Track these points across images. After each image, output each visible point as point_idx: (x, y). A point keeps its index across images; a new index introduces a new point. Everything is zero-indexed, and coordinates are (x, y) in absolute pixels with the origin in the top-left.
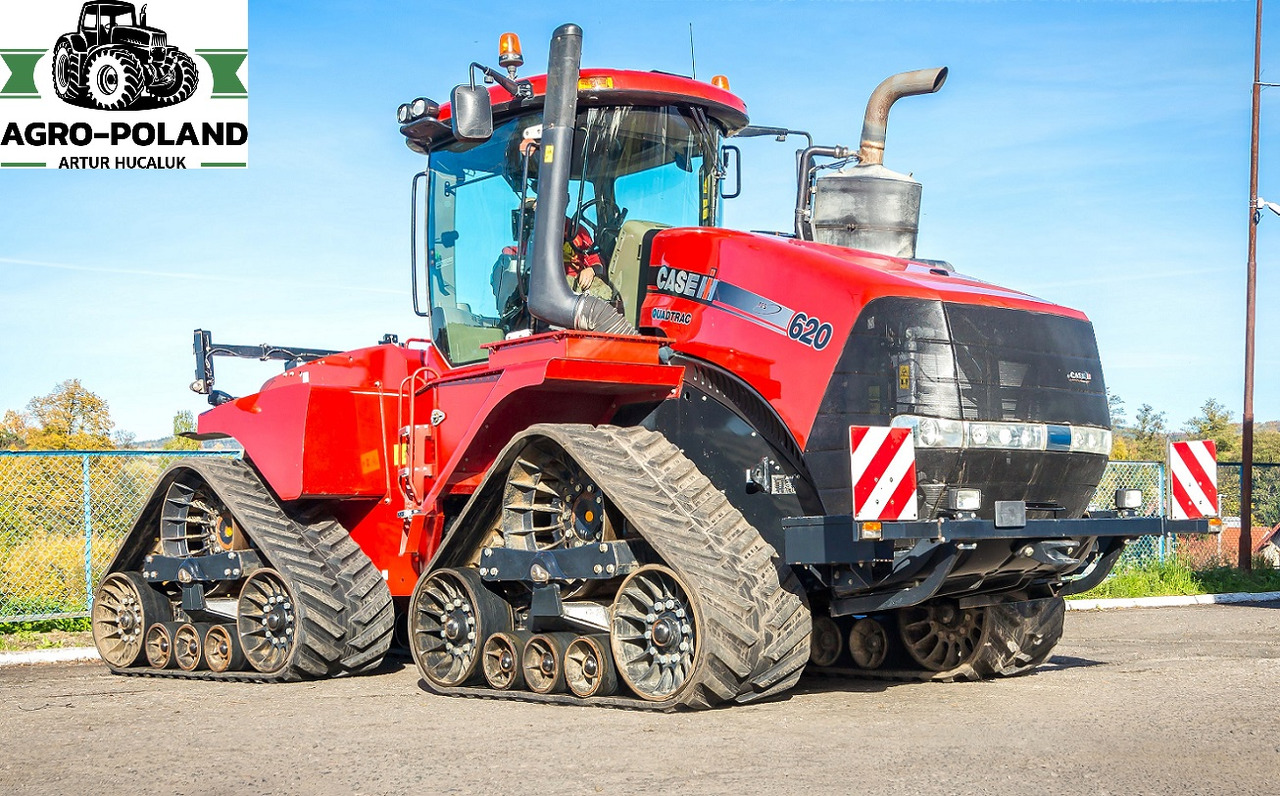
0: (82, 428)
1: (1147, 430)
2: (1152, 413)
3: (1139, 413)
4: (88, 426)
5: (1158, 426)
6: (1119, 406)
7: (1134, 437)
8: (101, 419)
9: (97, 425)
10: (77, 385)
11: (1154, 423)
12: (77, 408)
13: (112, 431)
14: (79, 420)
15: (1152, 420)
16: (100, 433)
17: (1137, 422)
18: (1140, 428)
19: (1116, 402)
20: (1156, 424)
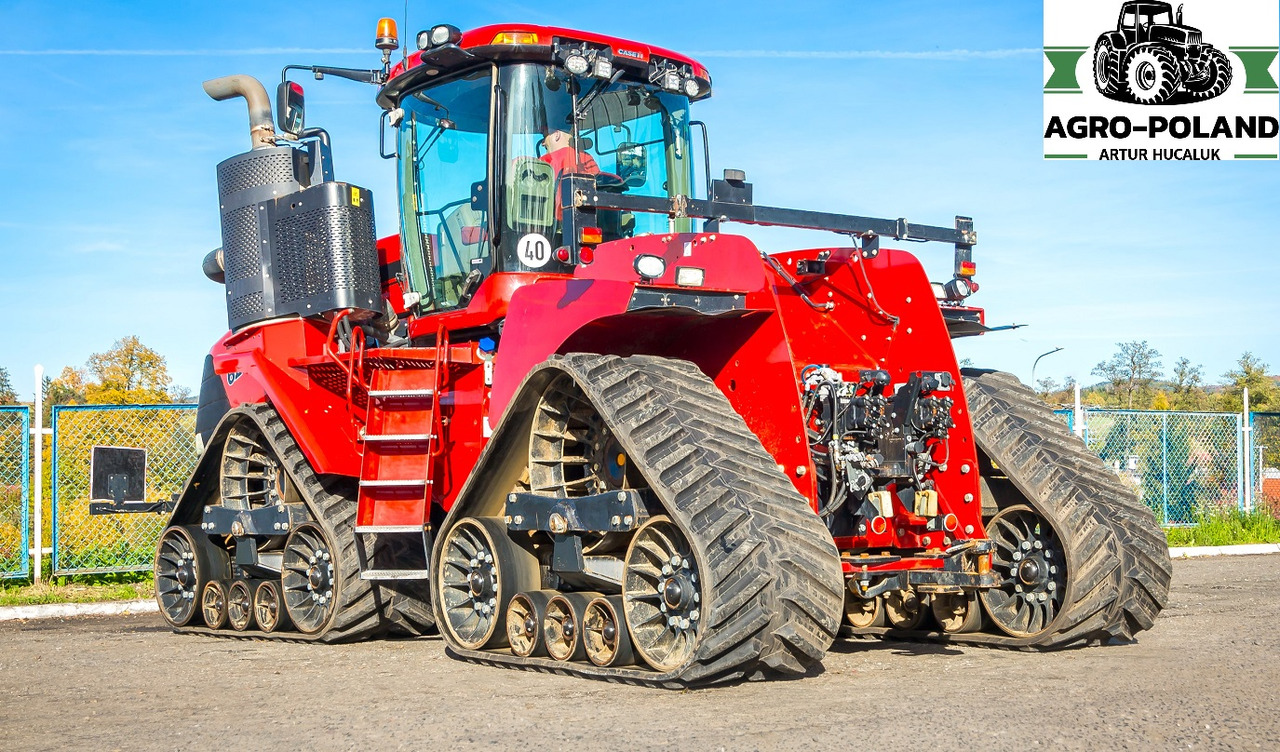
0: (140, 383)
1: (1184, 384)
2: (1189, 366)
3: (1177, 366)
4: (146, 381)
5: (1196, 379)
6: (1157, 359)
7: (1172, 389)
8: (159, 375)
9: (154, 380)
10: (135, 341)
11: (1191, 376)
12: (136, 363)
13: (169, 386)
14: (138, 376)
15: (1190, 373)
16: (157, 388)
17: (1175, 375)
18: (1178, 382)
19: (1154, 355)
20: (1194, 376)
